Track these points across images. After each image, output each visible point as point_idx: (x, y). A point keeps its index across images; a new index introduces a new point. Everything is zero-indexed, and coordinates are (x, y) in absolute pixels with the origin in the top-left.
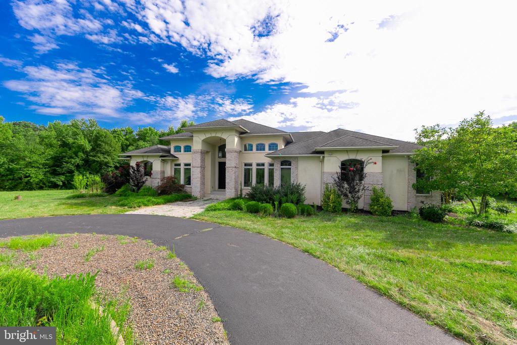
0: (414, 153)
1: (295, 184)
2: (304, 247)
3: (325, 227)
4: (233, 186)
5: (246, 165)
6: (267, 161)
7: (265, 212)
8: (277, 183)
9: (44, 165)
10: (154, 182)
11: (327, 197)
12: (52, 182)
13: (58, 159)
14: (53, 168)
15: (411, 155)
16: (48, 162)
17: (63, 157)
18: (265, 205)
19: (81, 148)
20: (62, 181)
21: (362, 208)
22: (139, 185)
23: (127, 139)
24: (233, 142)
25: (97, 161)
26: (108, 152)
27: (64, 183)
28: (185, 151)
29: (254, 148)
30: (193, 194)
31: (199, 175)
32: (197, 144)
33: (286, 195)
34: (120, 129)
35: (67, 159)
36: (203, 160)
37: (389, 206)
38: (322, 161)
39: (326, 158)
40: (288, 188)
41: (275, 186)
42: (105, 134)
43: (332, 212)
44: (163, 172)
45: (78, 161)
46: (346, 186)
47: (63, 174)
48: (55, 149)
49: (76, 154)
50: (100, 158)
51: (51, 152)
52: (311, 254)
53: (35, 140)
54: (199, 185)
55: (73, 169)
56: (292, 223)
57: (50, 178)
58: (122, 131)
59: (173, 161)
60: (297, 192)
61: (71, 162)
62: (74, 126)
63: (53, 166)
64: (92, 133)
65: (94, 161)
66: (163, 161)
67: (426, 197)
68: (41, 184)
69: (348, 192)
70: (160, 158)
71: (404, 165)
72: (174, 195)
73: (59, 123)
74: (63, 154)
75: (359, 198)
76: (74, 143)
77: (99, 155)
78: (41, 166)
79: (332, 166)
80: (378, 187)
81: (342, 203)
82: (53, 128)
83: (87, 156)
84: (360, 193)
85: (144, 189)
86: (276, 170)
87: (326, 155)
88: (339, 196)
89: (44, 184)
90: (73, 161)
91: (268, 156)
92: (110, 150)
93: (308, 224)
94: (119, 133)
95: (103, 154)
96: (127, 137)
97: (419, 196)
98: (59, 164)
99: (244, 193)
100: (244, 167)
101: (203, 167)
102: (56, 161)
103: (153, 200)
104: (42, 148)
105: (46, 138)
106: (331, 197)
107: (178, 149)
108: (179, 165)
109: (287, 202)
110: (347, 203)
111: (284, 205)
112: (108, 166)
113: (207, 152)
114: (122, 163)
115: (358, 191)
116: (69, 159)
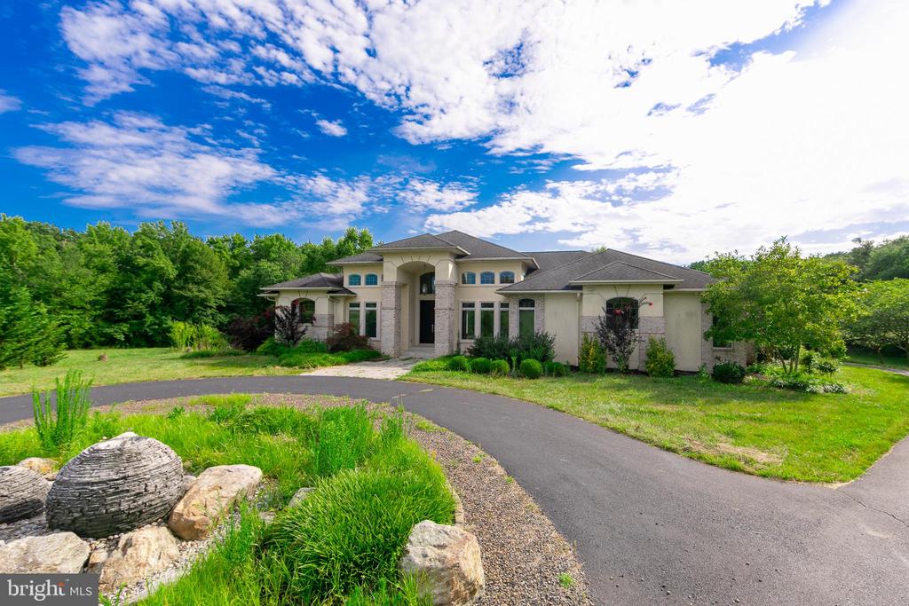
0: (706, 289)
1: (540, 333)
2: (549, 403)
3: (579, 387)
4: (446, 338)
5: (464, 305)
6: (497, 299)
7: (499, 371)
8: (514, 332)
9: (93, 303)
10: (319, 332)
11: (585, 352)
12: (105, 335)
13: (117, 294)
14: (108, 310)
15: (701, 292)
16: (100, 298)
17: (126, 290)
18: (497, 361)
19: (158, 274)
20: (124, 334)
21: (636, 368)
22: (293, 337)
23: (234, 257)
24: (446, 271)
25: (186, 297)
26: (206, 280)
27: (127, 337)
28: (367, 283)
29: (478, 279)
30: (382, 351)
31: (393, 322)
32: (390, 272)
33: (527, 349)
34: (221, 237)
35: (133, 294)
36: (398, 298)
37: (671, 363)
38: (580, 300)
39: (584, 296)
40: (530, 338)
41: (510, 337)
42: (201, 249)
43: (592, 373)
44: (332, 317)
45: (151, 296)
46: (612, 336)
47: (125, 320)
48: (110, 275)
49: (149, 283)
50: (192, 292)
51: (105, 280)
52: (557, 409)
53: (77, 260)
54: (392, 336)
55: (144, 310)
56: (536, 384)
57: (103, 327)
58: (226, 241)
59: (347, 298)
60: (544, 346)
61: (140, 298)
62: (146, 235)
63: (107, 306)
64: (178, 247)
65: (182, 297)
66: (333, 300)
67: (726, 351)
68: (87, 339)
69: (615, 345)
70: (329, 295)
71: (694, 307)
72: (355, 352)
73: (106, 227)
74: (126, 284)
75: (630, 353)
76: (146, 265)
77: (190, 286)
78: (88, 306)
79: (594, 307)
80: (657, 338)
81: (607, 360)
82: (94, 235)
83: (169, 288)
84: (631, 346)
85: (304, 344)
86: (513, 313)
87: (584, 291)
88: (603, 351)
89: (92, 338)
90: (144, 296)
91: (500, 292)
92: (210, 278)
93: (556, 384)
94: (220, 244)
95: (197, 283)
96: (236, 252)
97: (715, 350)
98: (119, 302)
99: (463, 348)
100: (461, 309)
101: (398, 309)
102: (113, 297)
103: (330, 357)
104: (90, 274)
105: (95, 256)
106: (591, 351)
107: (355, 280)
108: (358, 305)
109: (529, 357)
110: (614, 359)
111: (525, 361)
112: (206, 307)
113: (404, 285)
114: (230, 300)
115: (629, 343)
116: (136, 292)
